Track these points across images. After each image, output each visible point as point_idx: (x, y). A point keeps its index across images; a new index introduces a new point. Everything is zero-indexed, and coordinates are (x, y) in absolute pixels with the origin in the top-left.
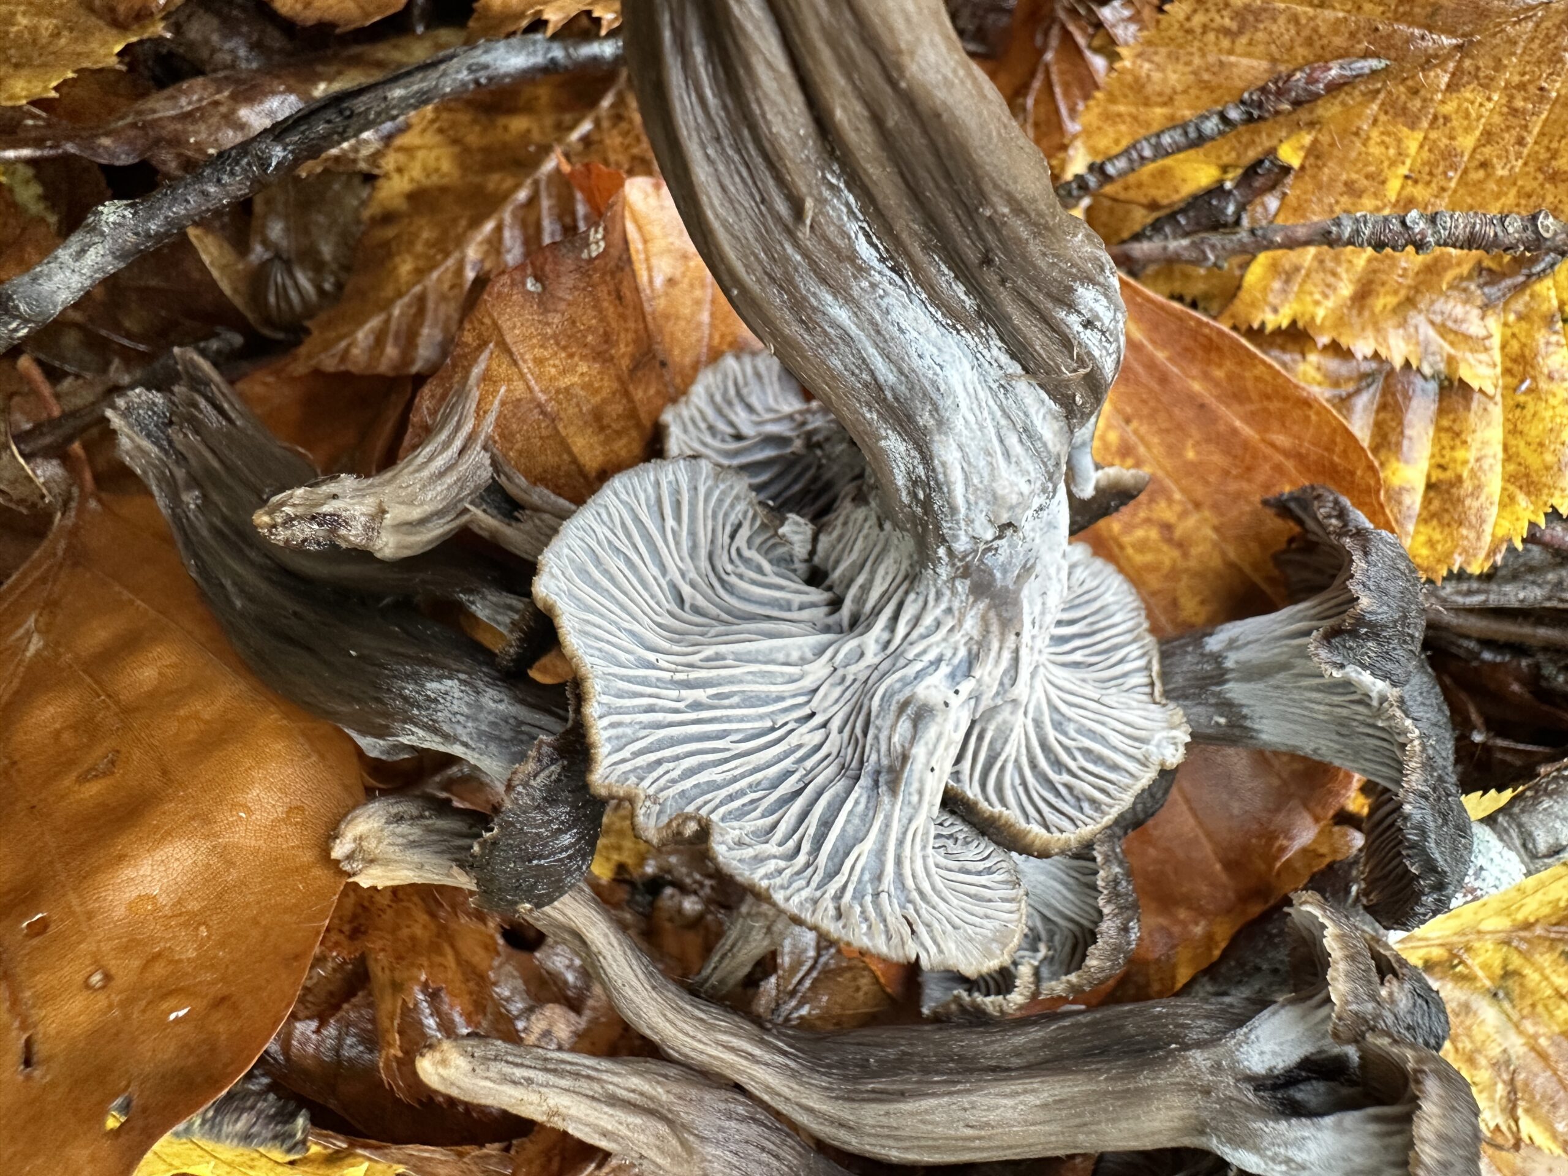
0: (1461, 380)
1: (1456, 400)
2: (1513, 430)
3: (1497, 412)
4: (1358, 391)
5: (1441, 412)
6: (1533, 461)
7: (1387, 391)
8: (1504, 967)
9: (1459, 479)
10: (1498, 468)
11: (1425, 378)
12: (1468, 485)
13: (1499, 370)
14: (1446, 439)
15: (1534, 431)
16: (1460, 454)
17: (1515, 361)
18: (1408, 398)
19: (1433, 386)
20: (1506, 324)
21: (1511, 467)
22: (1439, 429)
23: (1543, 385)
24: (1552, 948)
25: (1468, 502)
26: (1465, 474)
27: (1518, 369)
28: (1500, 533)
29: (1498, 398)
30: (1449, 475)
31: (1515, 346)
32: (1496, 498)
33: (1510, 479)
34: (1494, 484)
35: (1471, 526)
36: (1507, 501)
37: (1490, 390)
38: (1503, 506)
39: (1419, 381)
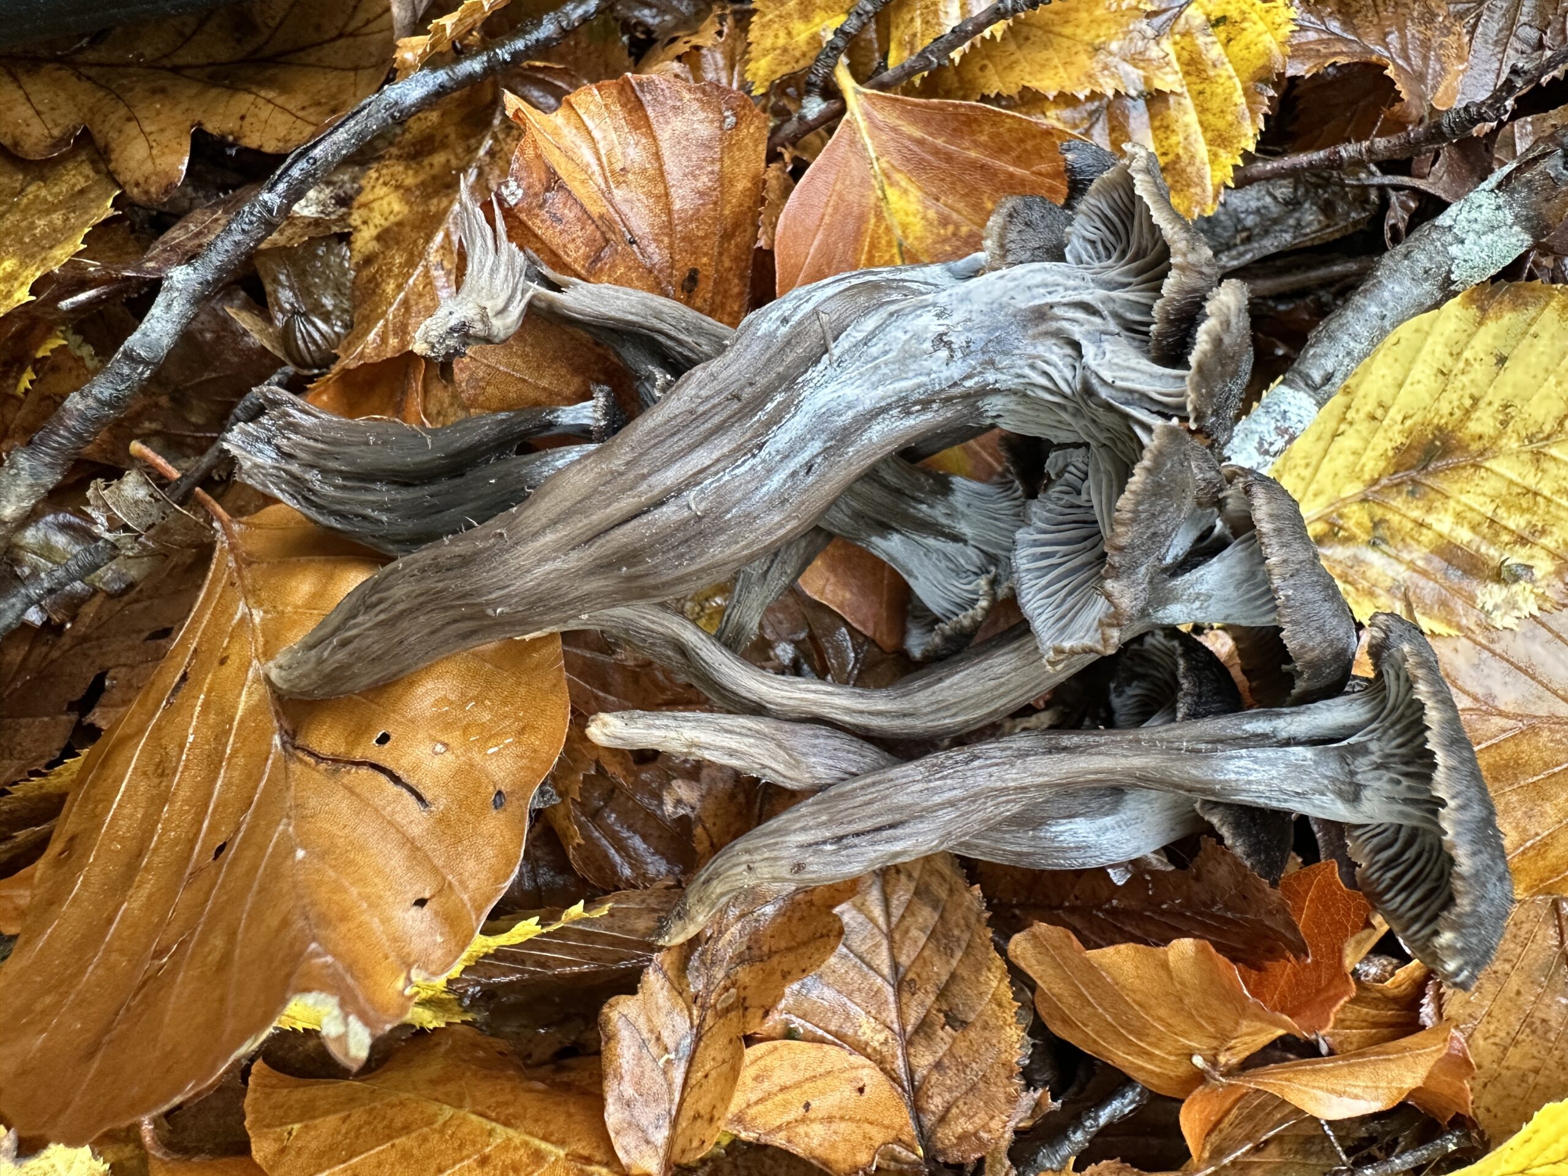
0: (1157, 90)
1: (1158, 106)
2: (1202, 110)
3: (1188, 102)
4: (1092, 126)
5: (1152, 117)
6: (1221, 124)
7: (1111, 118)
8: (1372, 520)
9: (1178, 156)
10: (1201, 139)
11: (1132, 98)
12: (1185, 159)
13: (1180, 75)
14: (1162, 136)
15: (1215, 105)
16: (1174, 139)
17: (1188, 65)
18: (1127, 117)
19: (1141, 103)
20: (1175, 43)
21: (1209, 135)
22: (1154, 129)
23: (1212, 73)
24: (1399, 493)
25: (1189, 169)
26: (1181, 152)
27: (1192, 69)
28: (1217, 181)
29: (1187, 94)
30: (1171, 157)
31: (1185, 54)
32: (1206, 160)
33: (1211, 142)
34: (1202, 150)
35: (1197, 185)
36: (1214, 157)
37: (1178, 90)
38: (1212, 162)
39: (1129, 103)
